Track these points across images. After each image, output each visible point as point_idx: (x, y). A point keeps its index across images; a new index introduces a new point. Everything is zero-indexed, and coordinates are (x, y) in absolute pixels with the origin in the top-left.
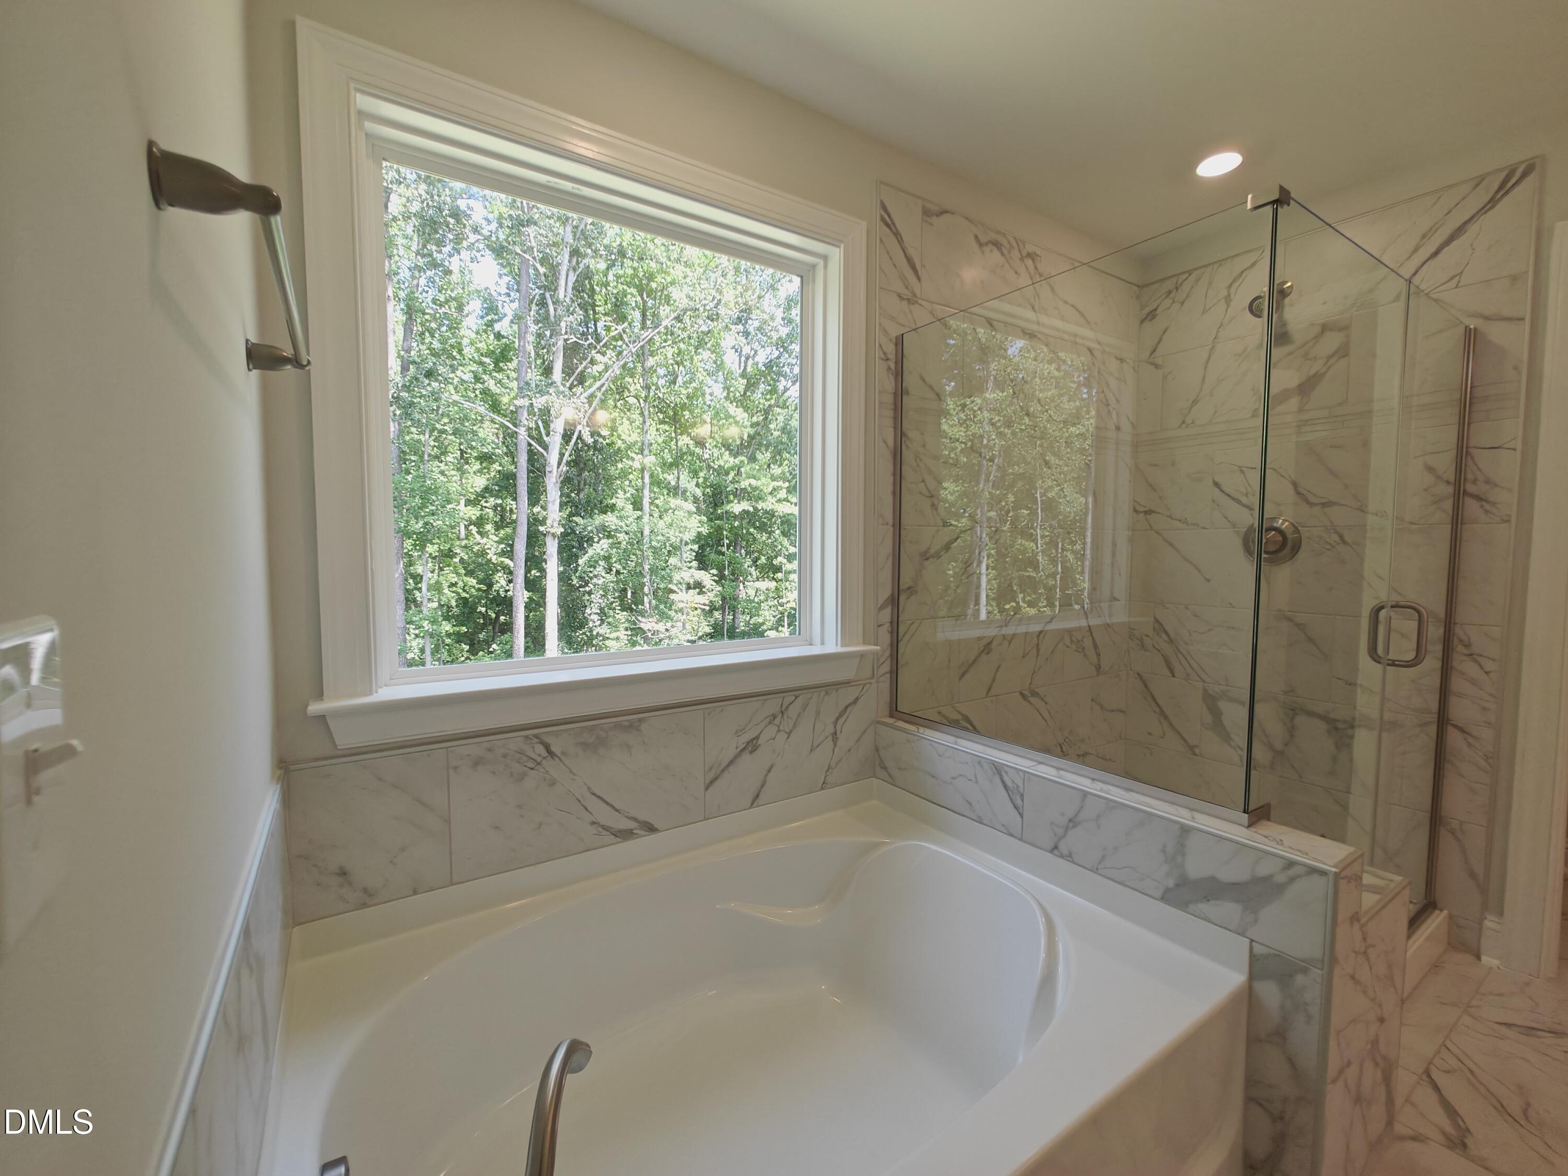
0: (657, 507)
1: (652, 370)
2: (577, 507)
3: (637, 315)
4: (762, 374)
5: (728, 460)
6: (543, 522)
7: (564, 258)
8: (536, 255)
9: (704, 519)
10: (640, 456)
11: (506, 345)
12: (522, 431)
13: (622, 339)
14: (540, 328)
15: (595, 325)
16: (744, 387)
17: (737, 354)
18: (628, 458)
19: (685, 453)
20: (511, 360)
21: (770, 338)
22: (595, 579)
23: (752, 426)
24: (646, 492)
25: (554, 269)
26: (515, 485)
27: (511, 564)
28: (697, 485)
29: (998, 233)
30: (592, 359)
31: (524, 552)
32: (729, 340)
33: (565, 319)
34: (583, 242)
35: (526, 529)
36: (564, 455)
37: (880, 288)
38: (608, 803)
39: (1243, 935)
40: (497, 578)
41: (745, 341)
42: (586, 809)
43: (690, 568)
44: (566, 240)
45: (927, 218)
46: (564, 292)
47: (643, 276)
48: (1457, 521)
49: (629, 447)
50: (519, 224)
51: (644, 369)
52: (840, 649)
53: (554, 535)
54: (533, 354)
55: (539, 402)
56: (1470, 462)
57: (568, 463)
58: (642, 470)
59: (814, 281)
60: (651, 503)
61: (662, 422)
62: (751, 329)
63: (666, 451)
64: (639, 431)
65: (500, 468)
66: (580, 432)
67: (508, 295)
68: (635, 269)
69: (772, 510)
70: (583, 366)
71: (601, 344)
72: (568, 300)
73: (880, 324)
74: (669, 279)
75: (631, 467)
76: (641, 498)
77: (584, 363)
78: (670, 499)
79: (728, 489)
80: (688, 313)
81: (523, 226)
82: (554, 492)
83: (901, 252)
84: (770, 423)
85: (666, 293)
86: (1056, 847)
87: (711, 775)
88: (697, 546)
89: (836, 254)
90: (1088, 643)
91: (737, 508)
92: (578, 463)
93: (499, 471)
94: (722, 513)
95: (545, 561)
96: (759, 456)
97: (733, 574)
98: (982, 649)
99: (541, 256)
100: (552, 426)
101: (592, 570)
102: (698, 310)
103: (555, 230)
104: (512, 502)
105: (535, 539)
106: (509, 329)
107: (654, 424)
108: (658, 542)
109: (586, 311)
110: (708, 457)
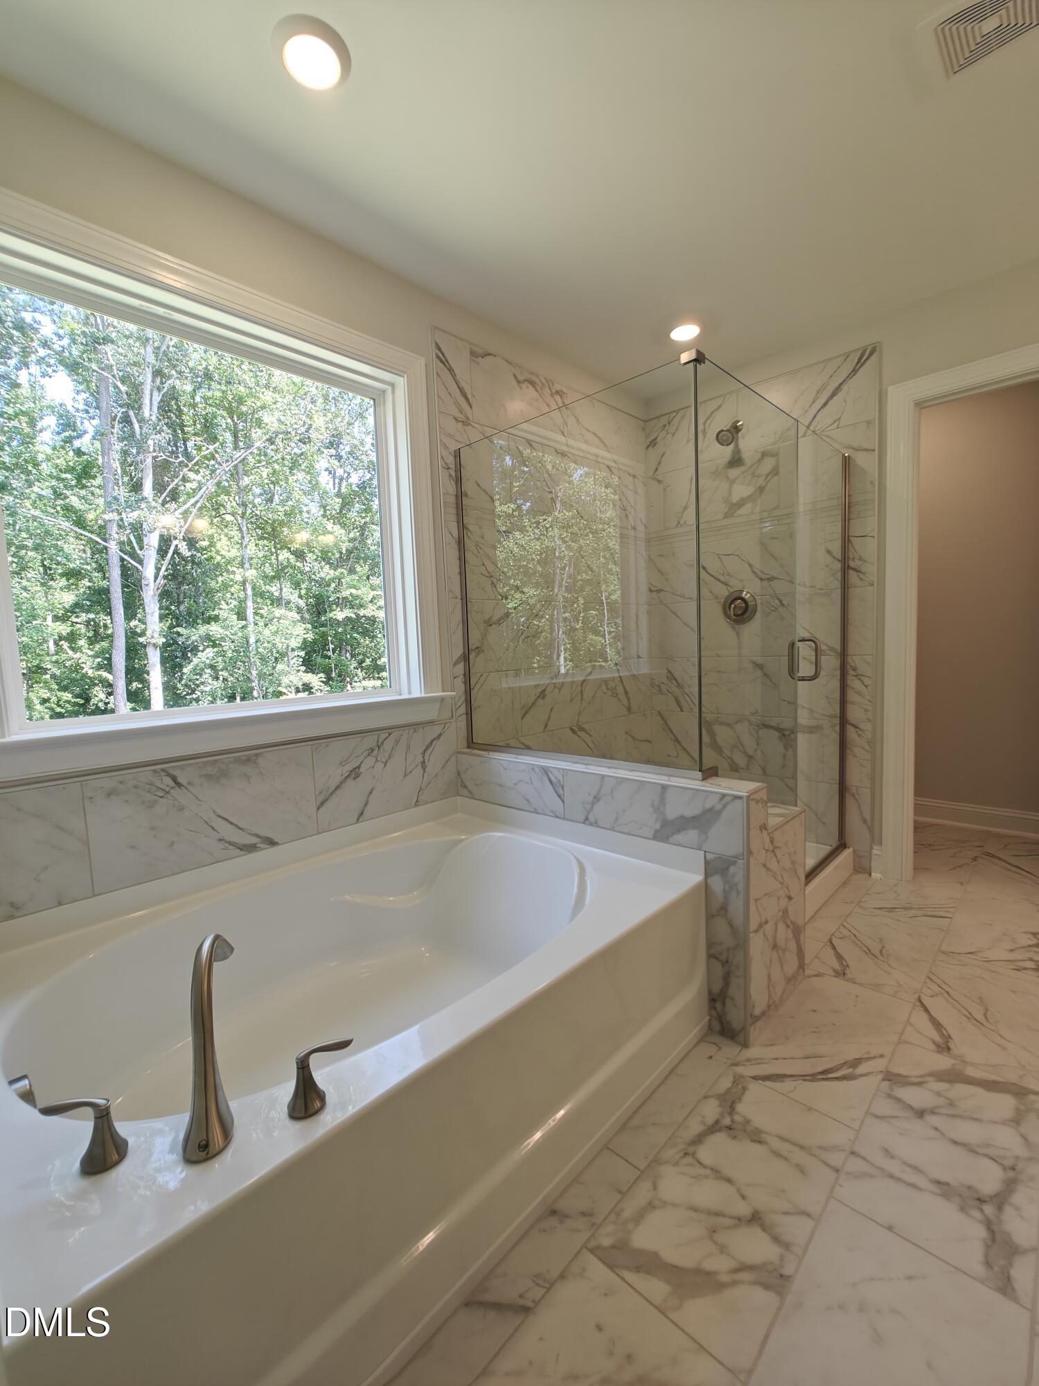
0: (262, 617)
1: (247, 489)
2: (178, 619)
3: (229, 437)
4: (356, 494)
5: (327, 572)
6: (143, 634)
7: (147, 378)
8: (115, 373)
9: (309, 626)
10: (241, 570)
11: (88, 462)
12: (113, 547)
13: (214, 458)
14: (126, 445)
15: (185, 444)
16: (340, 505)
17: (331, 476)
18: (228, 571)
19: (287, 567)
20: (94, 477)
21: (361, 461)
22: (202, 686)
23: (349, 542)
24: (250, 604)
25: (136, 389)
26: (109, 600)
27: (110, 677)
28: (300, 597)
29: (532, 373)
30: (183, 476)
31: (124, 664)
32: (322, 463)
33: (152, 437)
34: (166, 363)
35: (124, 641)
36: (160, 569)
37: (439, 411)
38: (231, 823)
39: (701, 850)
40: (95, 692)
41: (338, 464)
42: (213, 828)
43: (299, 671)
44: (147, 360)
45: (474, 358)
46: (150, 410)
47: (232, 399)
48: (845, 586)
49: (229, 562)
50: (96, 342)
51: (239, 488)
52: (423, 695)
53: (155, 646)
54: (119, 471)
55: (131, 517)
56: (850, 545)
57: (165, 577)
58: (244, 583)
59: (384, 404)
60: (256, 614)
61: (262, 538)
62: (343, 454)
63: (267, 565)
64: (238, 546)
65: (91, 584)
66: (177, 546)
67: (87, 412)
68: (223, 392)
69: (373, 616)
70: (175, 483)
71: (193, 462)
72: (154, 418)
73: (441, 440)
74: (259, 404)
75: (232, 580)
76: (245, 609)
77: (176, 481)
78: (274, 609)
79: (330, 599)
80: (280, 436)
81: (99, 344)
82: (152, 605)
83: (455, 384)
84: (366, 539)
85: (256, 416)
86: (587, 819)
87: (321, 798)
88: (304, 652)
89: (401, 382)
90: (620, 690)
91: (340, 615)
92: (176, 576)
93: (89, 587)
94: (326, 620)
95: (148, 673)
96: (358, 569)
97: (340, 676)
98: (538, 695)
99: (121, 374)
100: (146, 540)
101: (198, 677)
102: (290, 433)
103: (135, 350)
104: (105, 618)
105: (134, 650)
106: (91, 446)
107: (253, 540)
108: (265, 648)
109: (175, 431)
110: (309, 569)
